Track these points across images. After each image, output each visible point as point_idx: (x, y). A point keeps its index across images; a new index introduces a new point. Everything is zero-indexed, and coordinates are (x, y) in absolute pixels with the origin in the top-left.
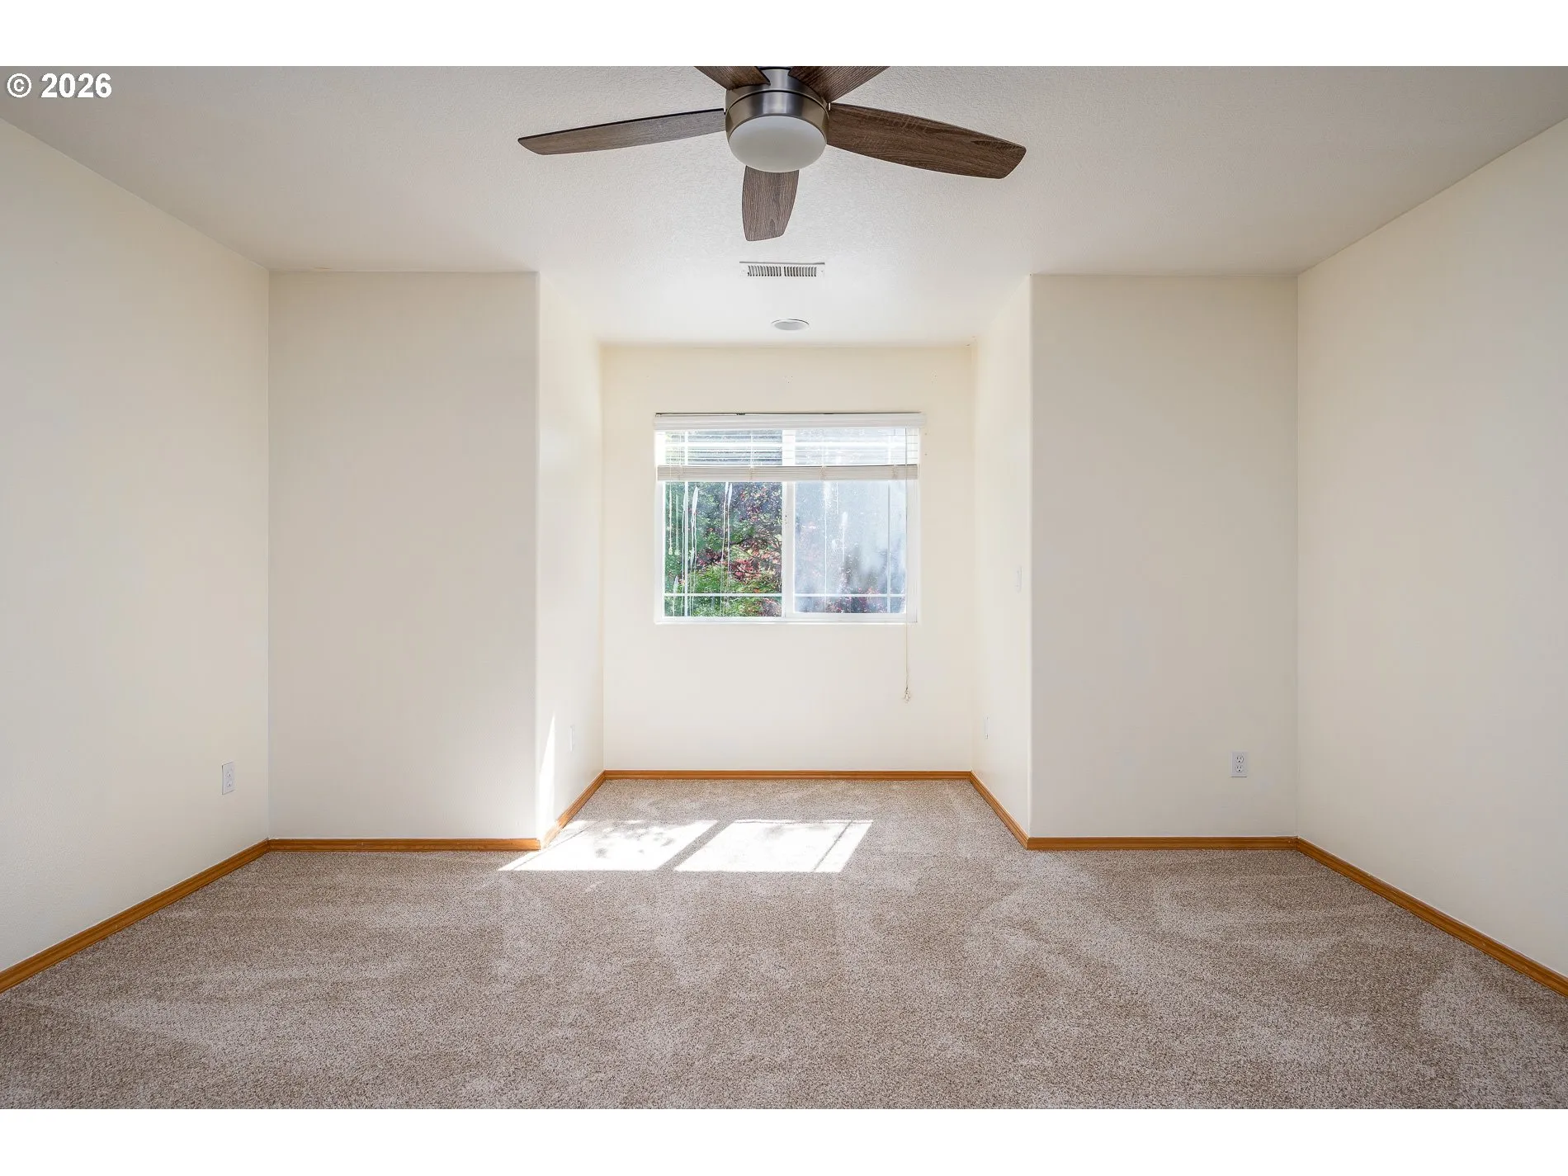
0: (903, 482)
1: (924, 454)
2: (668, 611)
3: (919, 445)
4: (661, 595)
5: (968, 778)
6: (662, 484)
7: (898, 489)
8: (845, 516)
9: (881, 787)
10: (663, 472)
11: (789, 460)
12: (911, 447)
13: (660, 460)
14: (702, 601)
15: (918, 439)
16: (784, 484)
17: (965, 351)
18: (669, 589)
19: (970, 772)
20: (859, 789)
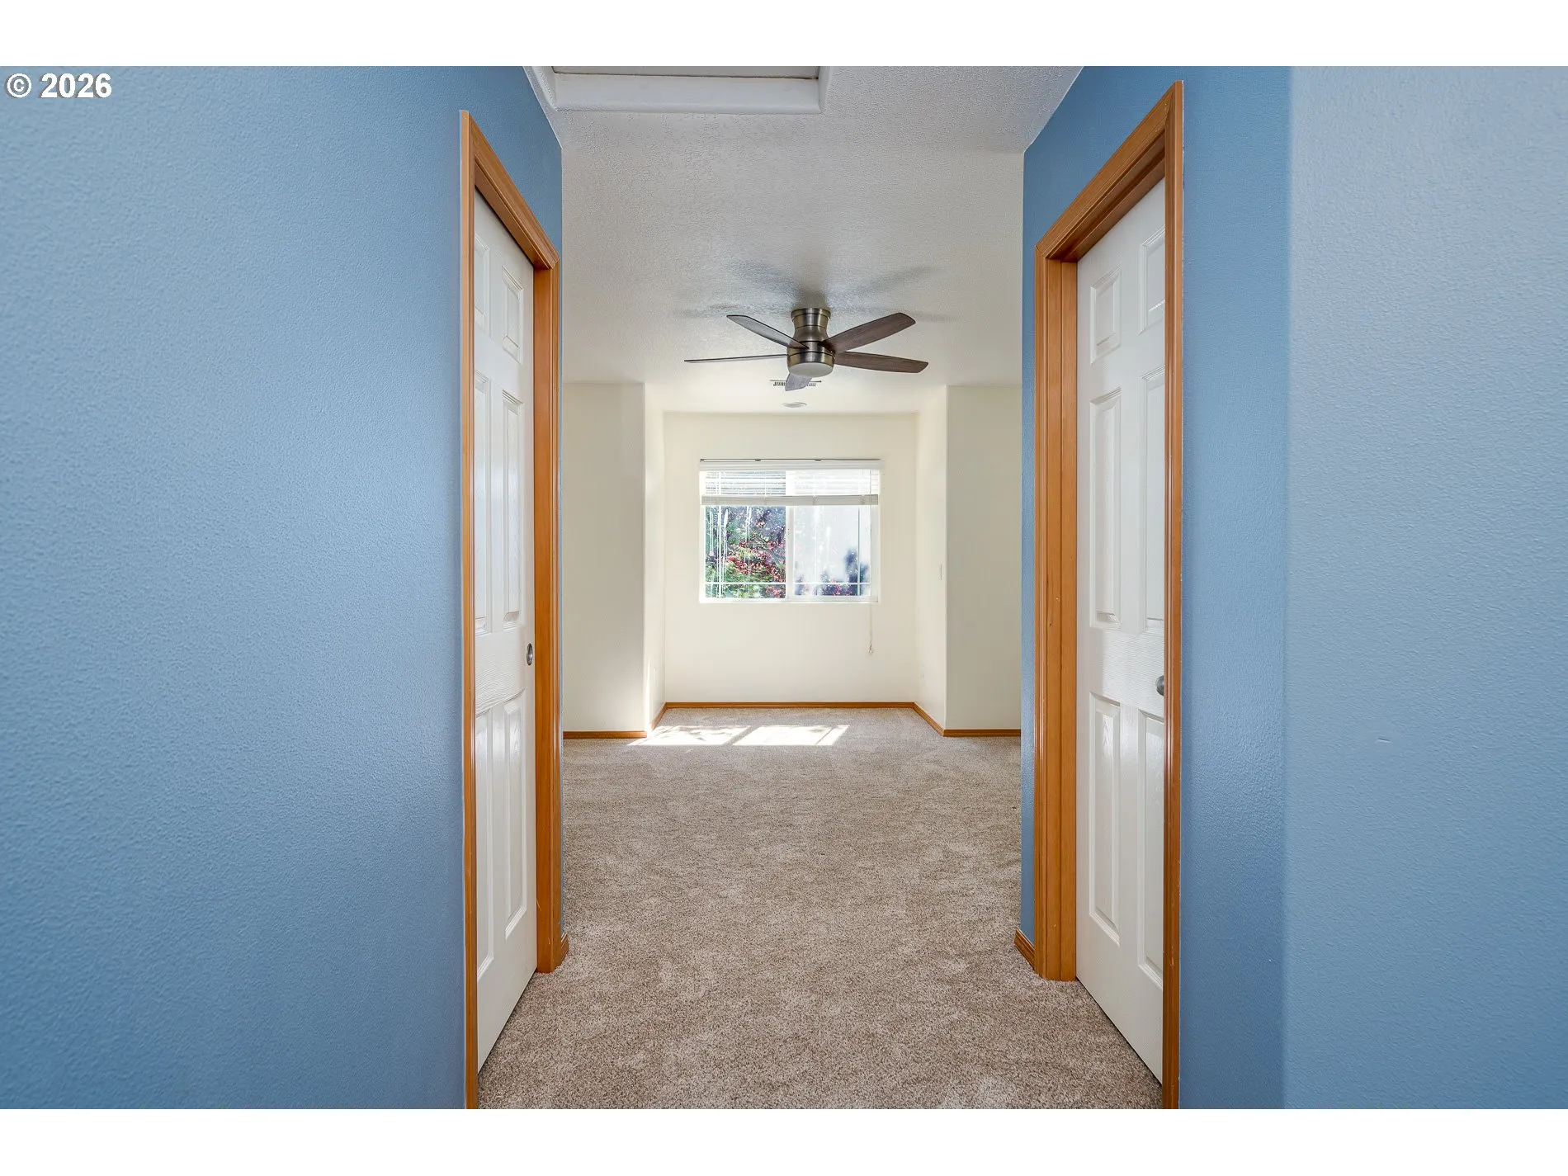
0: (869, 506)
1: (883, 488)
2: (708, 595)
3: (879, 481)
4: (703, 583)
5: (912, 706)
6: (703, 507)
7: (866, 509)
8: (829, 529)
9: (854, 712)
10: (706, 499)
11: (790, 492)
12: (873, 483)
13: (703, 492)
14: (731, 588)
15: (878, 477)
16: (788, 508)
17: (913, 417)
18: (709, 579)
19: (913, 703)
20: (839, 712)
